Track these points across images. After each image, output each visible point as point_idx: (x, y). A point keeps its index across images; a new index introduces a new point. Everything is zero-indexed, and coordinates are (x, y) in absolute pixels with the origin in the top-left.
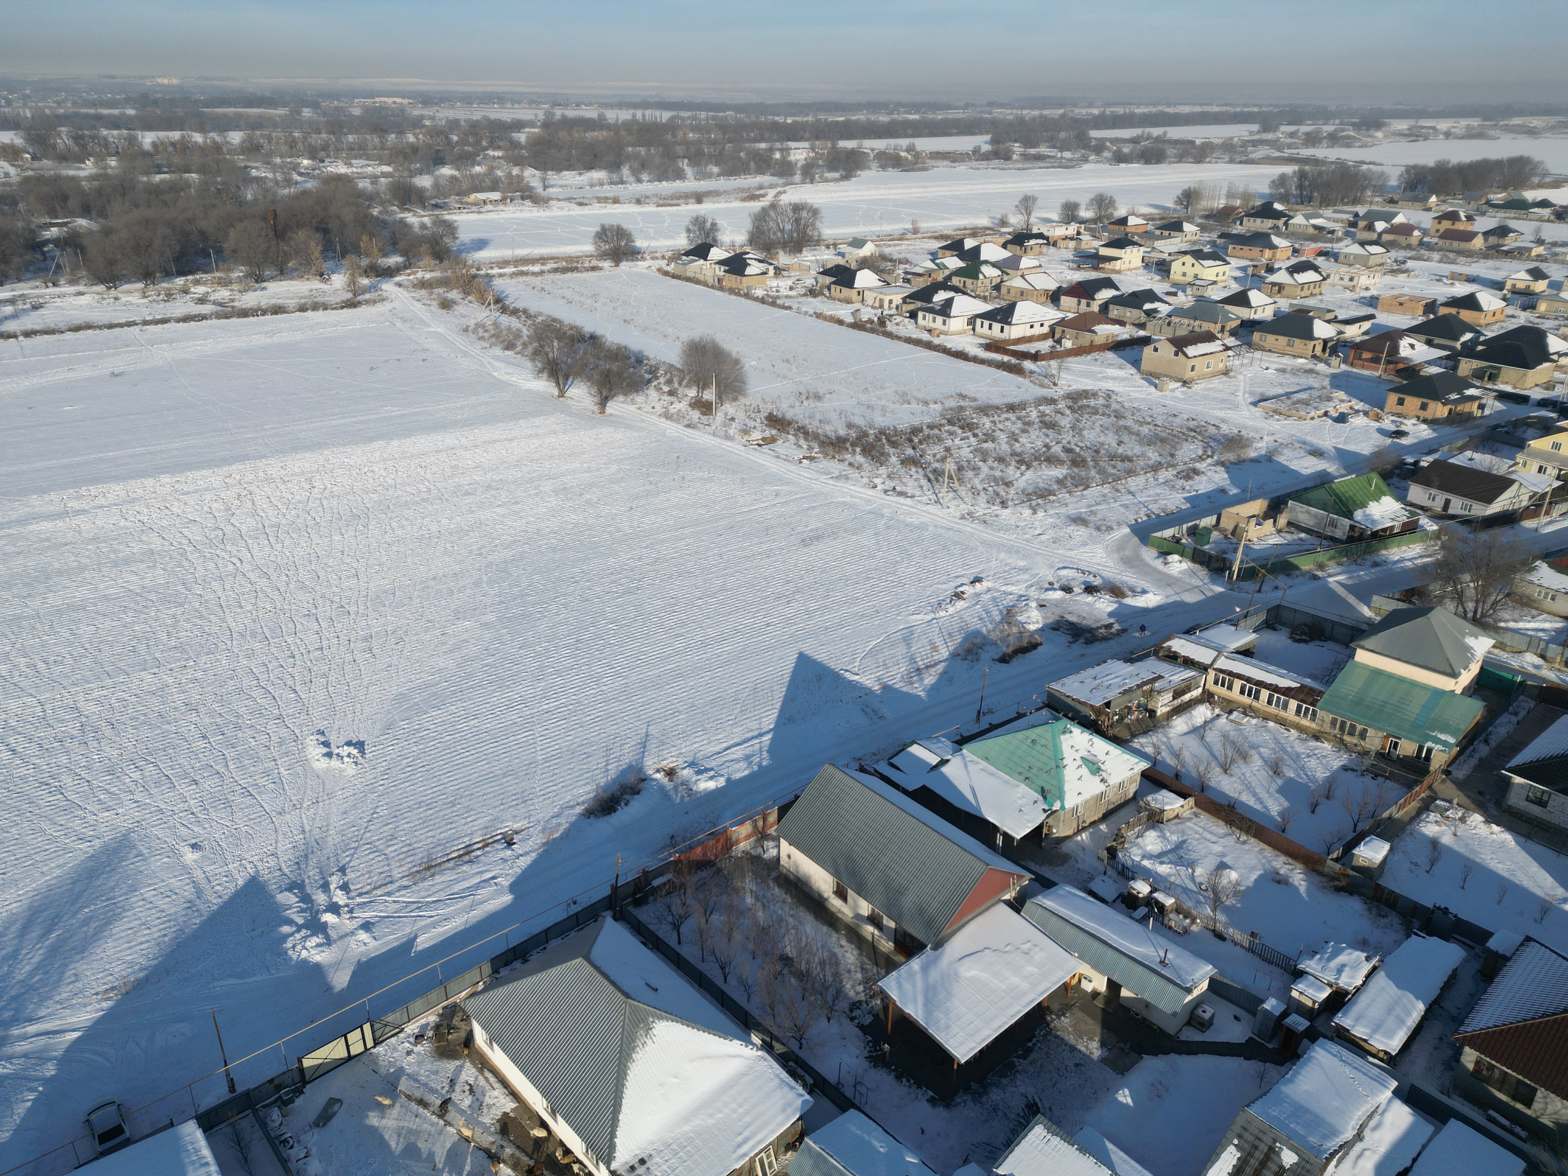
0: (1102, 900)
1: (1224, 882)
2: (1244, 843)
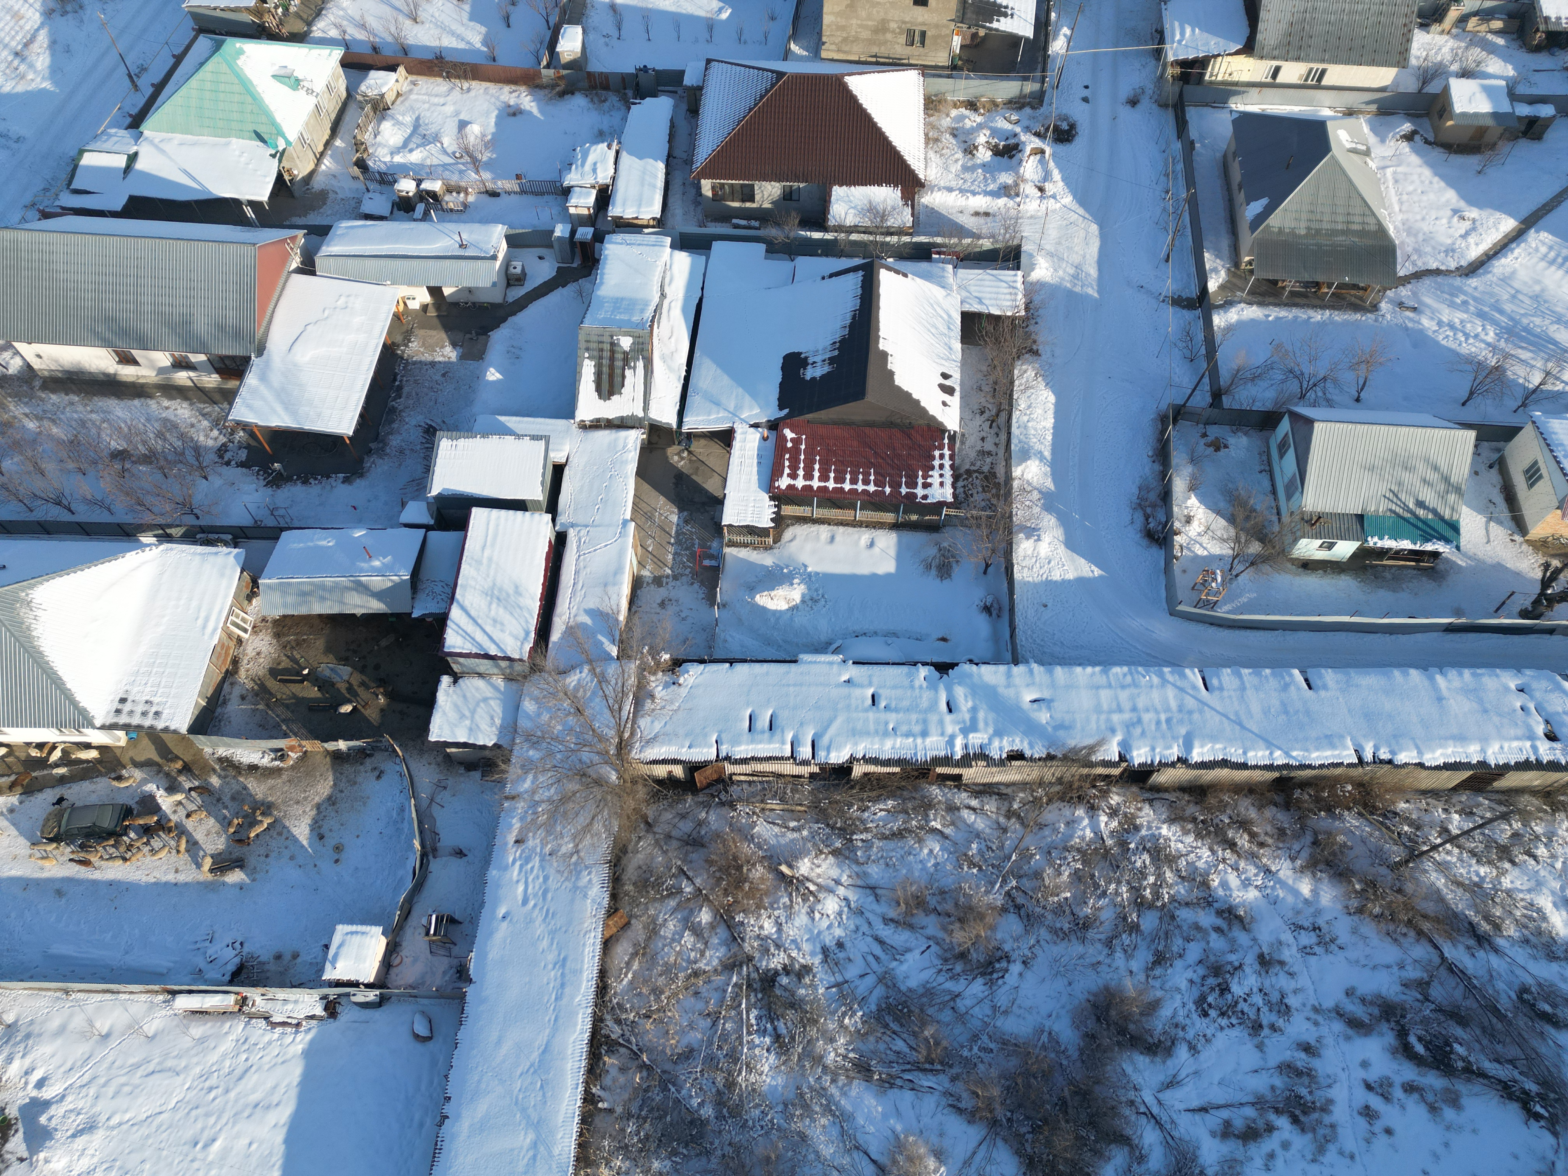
0: (381, 218)
1: (472, 140)
2: (469, 90)
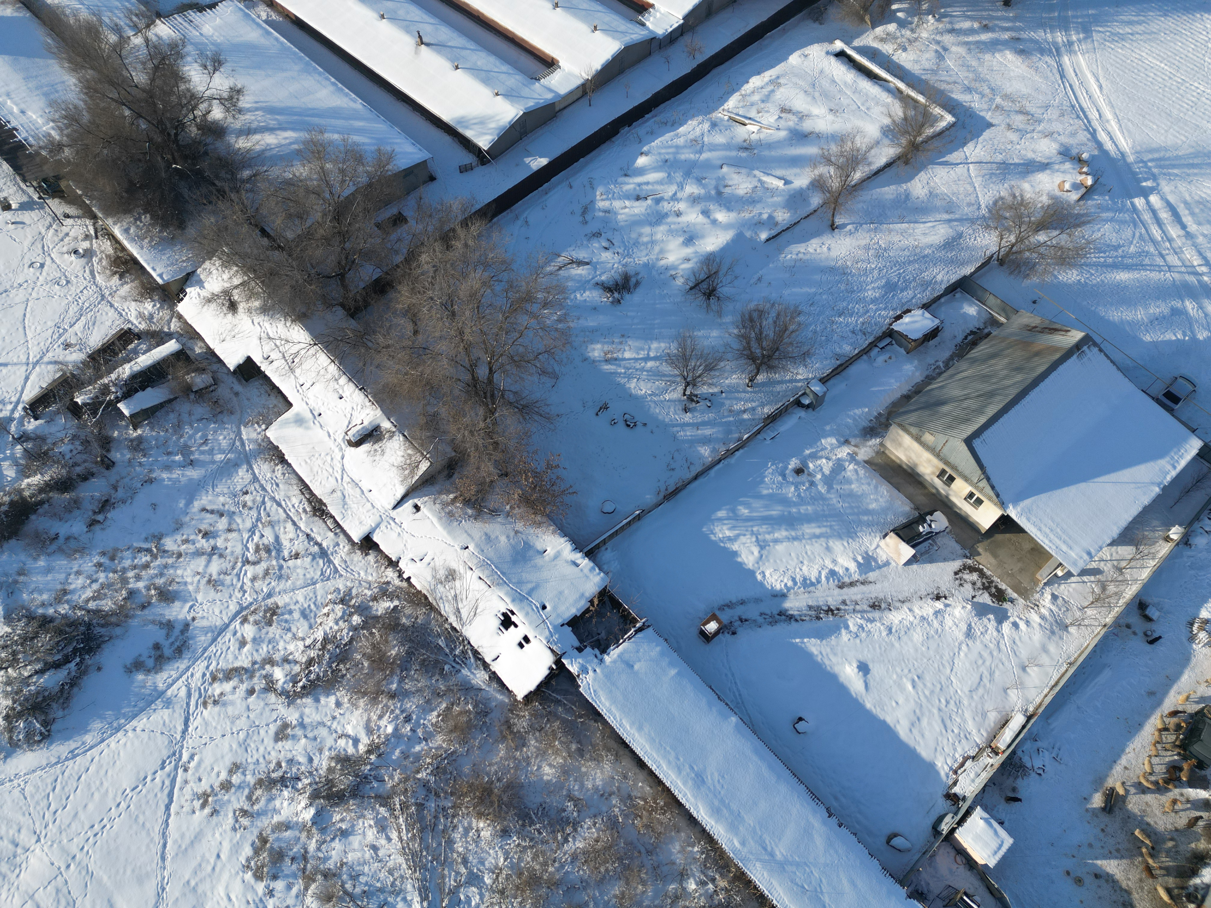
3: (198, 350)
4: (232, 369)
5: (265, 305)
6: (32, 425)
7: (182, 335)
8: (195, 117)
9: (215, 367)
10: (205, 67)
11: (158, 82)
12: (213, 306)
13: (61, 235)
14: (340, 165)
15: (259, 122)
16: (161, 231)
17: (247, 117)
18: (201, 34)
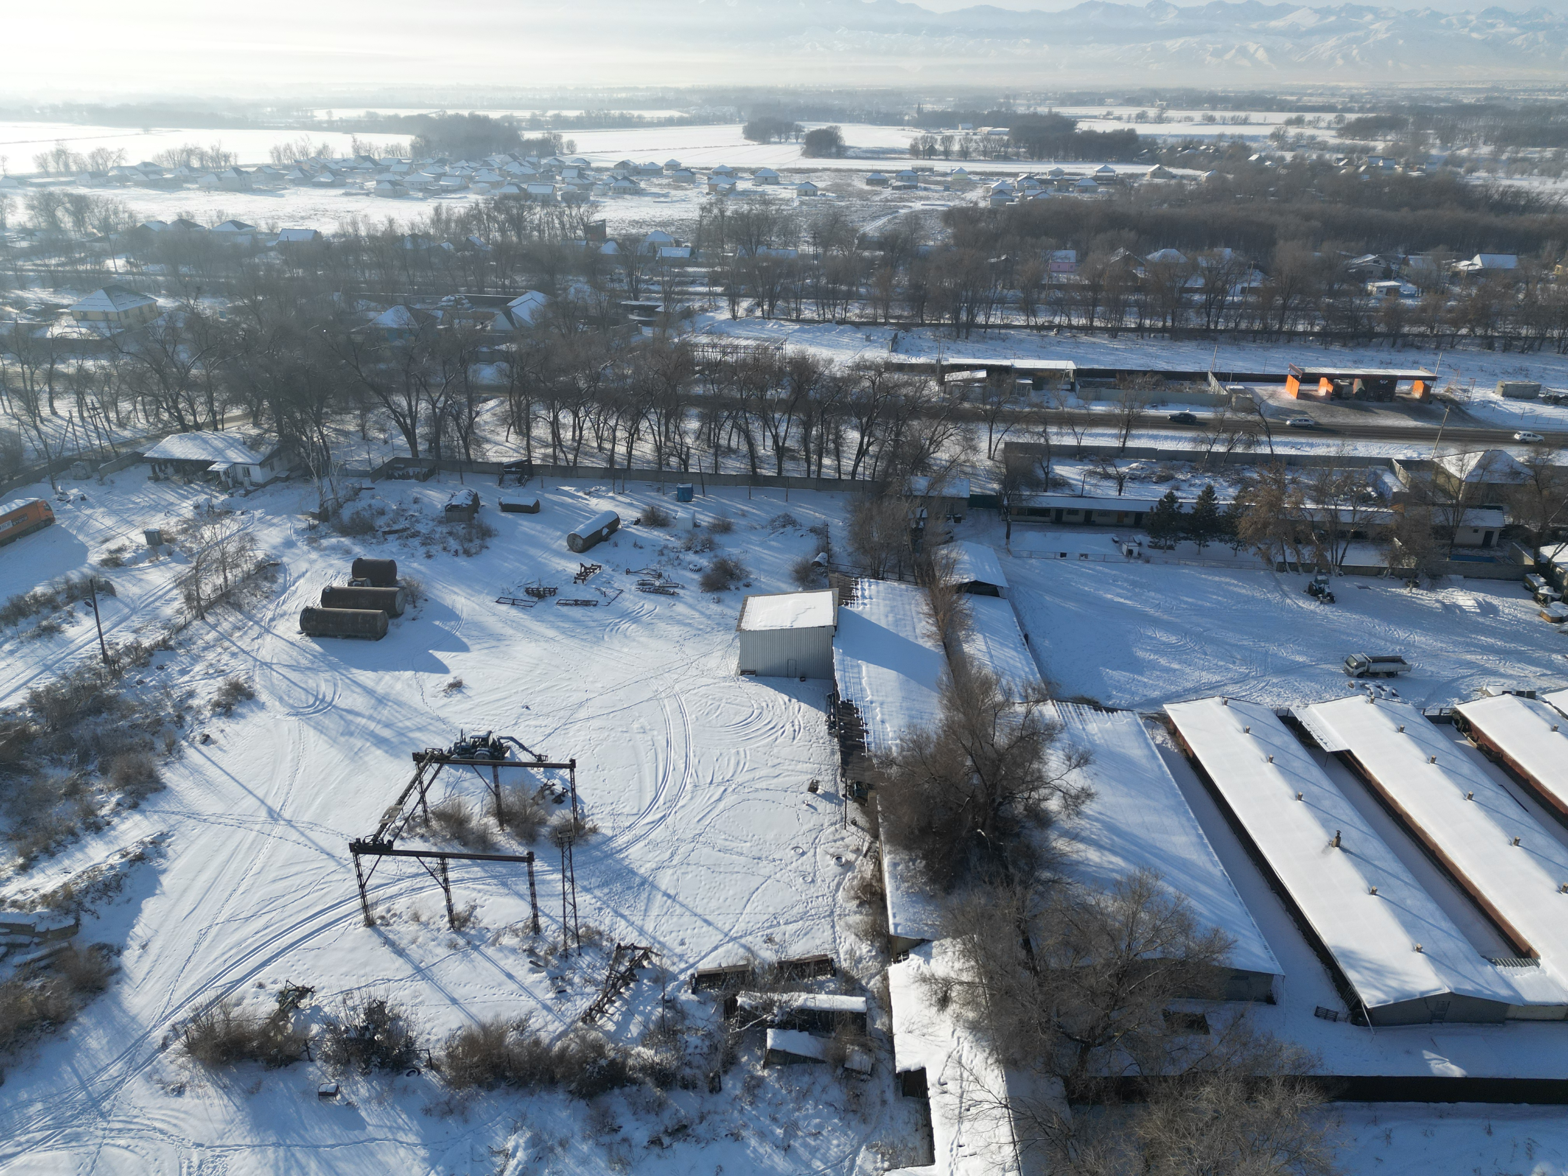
3: (878, 1025)
4: (898, 1070)
5: (978, 1022)
6: (686, 996)
7: (874, 998)
8: (1029, 797)
9: (883, 1055)
10: (1069, 758)
11: (1015, 751)
12: (925, 988)
13: (837, 836)
14: (1158, 923)
15: (1092, 833)
16: (925, 884)
17: (1083, 822)
18: (1084, 729)
